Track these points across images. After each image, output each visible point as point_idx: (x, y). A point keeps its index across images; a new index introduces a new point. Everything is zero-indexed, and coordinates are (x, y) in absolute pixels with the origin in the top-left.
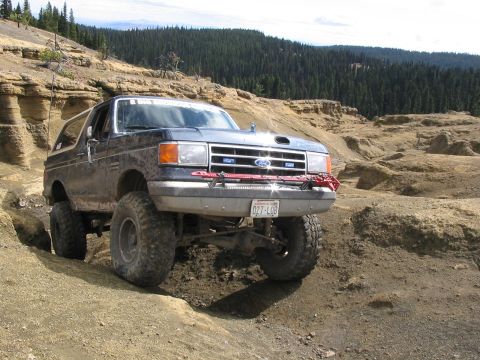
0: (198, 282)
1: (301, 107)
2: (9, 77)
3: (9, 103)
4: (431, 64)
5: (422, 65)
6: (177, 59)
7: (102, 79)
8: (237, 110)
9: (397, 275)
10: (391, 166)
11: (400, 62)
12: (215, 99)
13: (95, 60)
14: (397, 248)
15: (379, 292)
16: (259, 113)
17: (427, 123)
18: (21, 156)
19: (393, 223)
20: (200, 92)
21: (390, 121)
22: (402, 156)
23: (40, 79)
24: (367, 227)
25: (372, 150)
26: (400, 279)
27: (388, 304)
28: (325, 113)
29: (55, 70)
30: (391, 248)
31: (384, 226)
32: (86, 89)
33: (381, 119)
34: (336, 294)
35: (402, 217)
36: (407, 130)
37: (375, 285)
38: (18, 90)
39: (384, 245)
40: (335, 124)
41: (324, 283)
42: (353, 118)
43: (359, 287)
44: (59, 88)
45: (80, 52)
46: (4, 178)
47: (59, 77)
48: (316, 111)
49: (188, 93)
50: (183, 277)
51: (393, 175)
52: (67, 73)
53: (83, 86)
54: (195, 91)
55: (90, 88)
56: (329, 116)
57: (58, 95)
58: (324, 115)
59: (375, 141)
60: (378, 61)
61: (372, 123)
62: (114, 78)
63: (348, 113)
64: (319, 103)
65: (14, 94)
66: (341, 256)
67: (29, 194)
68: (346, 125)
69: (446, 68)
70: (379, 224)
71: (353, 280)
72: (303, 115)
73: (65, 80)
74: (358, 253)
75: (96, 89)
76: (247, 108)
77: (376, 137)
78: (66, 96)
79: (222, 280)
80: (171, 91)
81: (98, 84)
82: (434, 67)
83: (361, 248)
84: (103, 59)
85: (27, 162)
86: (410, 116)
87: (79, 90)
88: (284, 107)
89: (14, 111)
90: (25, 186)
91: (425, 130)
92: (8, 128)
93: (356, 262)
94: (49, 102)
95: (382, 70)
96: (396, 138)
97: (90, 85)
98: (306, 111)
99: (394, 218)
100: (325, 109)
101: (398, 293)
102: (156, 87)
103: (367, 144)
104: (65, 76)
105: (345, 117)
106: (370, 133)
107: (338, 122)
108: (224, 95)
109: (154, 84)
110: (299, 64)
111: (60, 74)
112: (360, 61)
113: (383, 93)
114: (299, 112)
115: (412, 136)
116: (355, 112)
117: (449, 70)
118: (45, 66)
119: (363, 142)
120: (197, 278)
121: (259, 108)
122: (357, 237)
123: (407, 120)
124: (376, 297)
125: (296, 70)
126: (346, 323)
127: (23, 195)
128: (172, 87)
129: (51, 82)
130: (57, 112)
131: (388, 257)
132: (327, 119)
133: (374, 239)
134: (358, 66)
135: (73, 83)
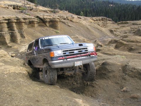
0: (77, 85)
1: (95, 20)
2: (12, 17)
3: (13, 25)
4: (134, 4)
5: (131, 5)
6: (58, 5)
7: (38, 15)
8: (78, 23)
9: (138, 88)
10: (125, 41)
11: (124, 4)
12: (71, 20)
13: (34, 7)
14: (136, 78)
15: (133, 93)
16: (84, 23)
17: (133, 24)
18: (17, 40)
19: (134, 71)
20: (67, 17)
21: (122, 23)
22: (128, 37)
23: (21, 16)
24: (126, 71)
25: (118, 33)
26: (139, 89)
27: (136, 98)
28: (102, 21)
29: (25, 13)
30: (135, 78)
31: (132, 71)
32: (34, 19)
33: (119, 23)
34: (120, 93)
35: (137, 69)
36: (127, 26)
37: (131, 91)
38: (15, 21)
39: (132, 77)
40: (106, 24)
41: (116, 89)
42: (111, 22)
43: (126, 91)
44: (26, 19)
45: (29, 4)
46: (13, 47)
47: (26, 15)
48: (100, 20)
49: (63, 18)
50: (72, 83)
51: (126, 44)
52: (28, 14)
53: (33, 18)
54: (65, 17)
55: (35, 18)
56: (103, 22)
57: (26, 21)
58: (102, 22)
59: (118, 30)
60: (118, 4)
61: (117, 24)
62: (42, 15)
63: (109, 20)
64: (100, 18)
65: (14, 22)
66: (120, 80)
67: (20, 52)
68: (109, 25)
69: (138, 6)
70: (130, 70)
71: (125, 89)
72: (96, 22)
73: (28, 16)
74: (125, 79)
75: (37, 18)
76: (81, 22)
77: (118, 29)
78: (28, 21)
79: (84, 85)
80: (58, 18)
81: (37, 17)
82: (135, 5)
83: (125, 78)
84: (36, 6)
85: (19, 42)
86: (128, 22)
87: (32, 19)
88: (90, 20)
89: (14, 27)
90: (19, 49)
91: (133, 26)
92: (13, 32)
93: (124, 82)
94: (24, 24)
95: (119, 6)
96: (124, 29)
97: (35, 17)
98: (97, 20)
99: (135, 69)
100: (102, 20)
101: (139, 94)
102: (54, 17)
103: (116, 31)
104: (28, 15)
105: (108, 22)
106: (116, 27)
107: (106, 23)
108: (74, 18)
109: (54, 16)
110: (94, 5)
111: (26, 14)
112: (112, 4)
113: (119, 14)
114: (95, 21)
115: (129, 28)
116: (111, 20)
117: (139, 6)
118: (22, 12)
119: (115, 31)
120: (77, 84)
121: (84, 22)
122: (124, 74)
123: (127, 23)
124: (132, 95)
125: (93, 7)
126: (124, 103)
127: (19, 52)
128: (59, 16)
129: (24, 17)
130: (26, 26)
131: (134, 81)
132: (103, 23)
133: (129, 75)
134: (111, 5)
135: (30, 17)
